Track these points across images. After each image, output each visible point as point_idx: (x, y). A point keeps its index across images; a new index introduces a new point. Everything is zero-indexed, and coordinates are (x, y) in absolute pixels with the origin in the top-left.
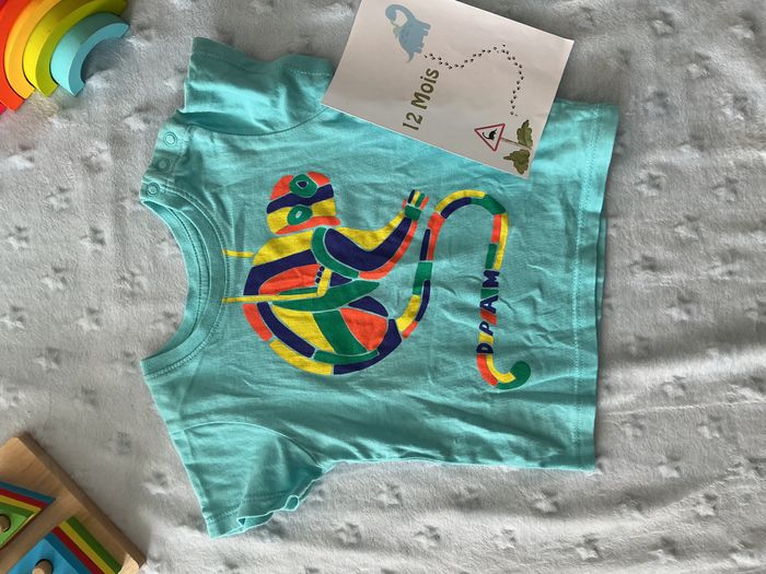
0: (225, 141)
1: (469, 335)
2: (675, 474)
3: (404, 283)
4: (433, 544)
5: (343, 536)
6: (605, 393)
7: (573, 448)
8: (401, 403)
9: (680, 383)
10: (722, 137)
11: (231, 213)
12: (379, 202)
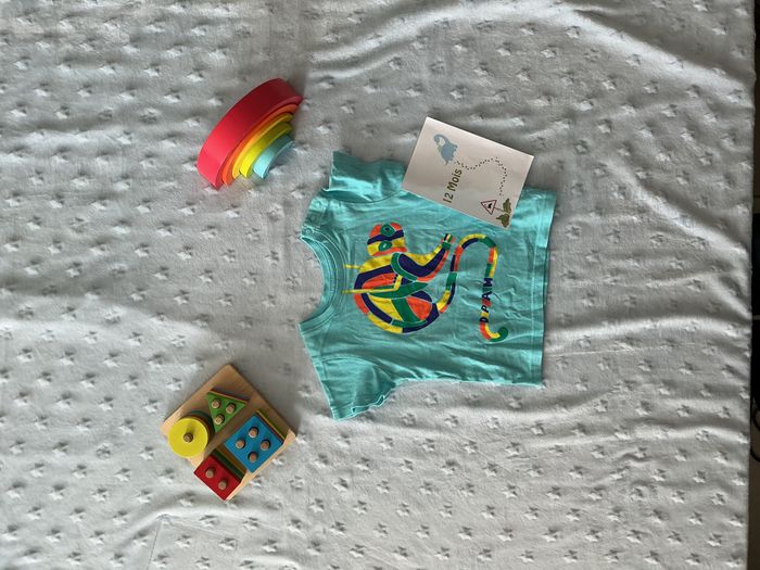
0: (347, 206)
1: (476, 312)
2: (585, 389)
3: (441, 284)
4: (454, 425)
5: (406, 420)
6: (547, 344)
7: (530, 374)
8: (439, 349)
9: (587, 339)
10: (612, 208)
11: (348, 244)
12: (428, 240)
